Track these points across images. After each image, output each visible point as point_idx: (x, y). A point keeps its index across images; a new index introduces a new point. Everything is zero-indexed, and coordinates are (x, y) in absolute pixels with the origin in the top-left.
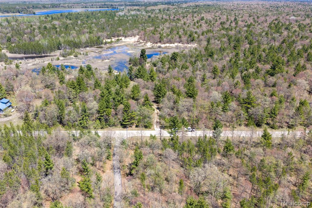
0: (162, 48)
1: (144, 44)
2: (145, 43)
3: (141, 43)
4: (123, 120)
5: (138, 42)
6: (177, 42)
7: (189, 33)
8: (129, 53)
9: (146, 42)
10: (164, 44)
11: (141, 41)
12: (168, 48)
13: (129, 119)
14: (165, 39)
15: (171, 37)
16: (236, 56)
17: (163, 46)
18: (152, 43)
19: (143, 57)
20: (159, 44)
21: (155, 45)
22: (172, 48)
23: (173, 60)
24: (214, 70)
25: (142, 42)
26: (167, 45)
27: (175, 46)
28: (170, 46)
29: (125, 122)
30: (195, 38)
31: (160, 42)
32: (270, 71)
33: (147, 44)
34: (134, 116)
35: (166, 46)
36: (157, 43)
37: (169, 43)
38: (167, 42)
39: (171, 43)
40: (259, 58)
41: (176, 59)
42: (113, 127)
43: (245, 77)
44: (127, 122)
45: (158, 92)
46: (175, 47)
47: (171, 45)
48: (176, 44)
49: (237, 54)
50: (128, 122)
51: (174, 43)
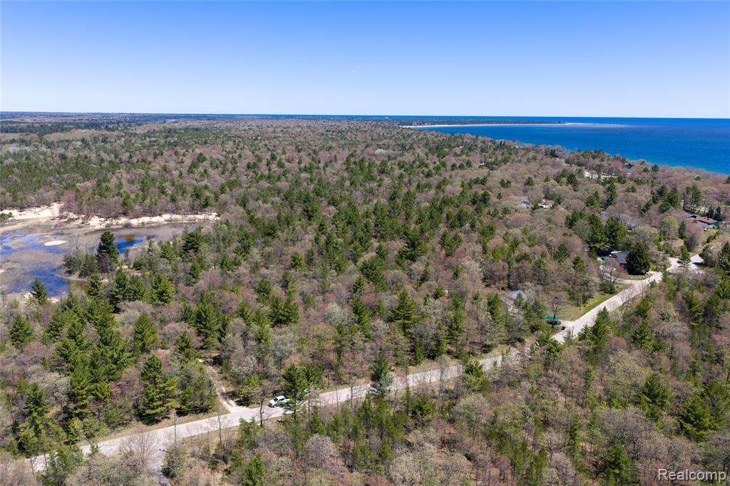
0: (133, 228)
1: (83, 223)
2: (83, 219)
3: (73, 220)
4: (146, 405)
5: (61, 218)
6: (167, 211)
7: (190, 189)
8: (49, 246)
9: (88, 217)
10: (137, 217)
11: (72, 215)
12: (147, 228)
13: (160, 399)
14: (137, 207)
15: (151, 201)
16: (320, 230)
17: (134, 222)
18: (103, 219)
19: (108, 252)
20: (123, 220)
21: (114, 223)
22: (159, 226)
23: (191, 251)
24: (294, 263)
25: (75, 216)
26: (146, 219)
27: (165, 220)
28: (153, 223)
29: (153, 409)
30: (212, 201)
31: (125, 214)
32: (407, 252)
33: (90, 222)
34: (172, 387)
35: (143, 223)
36: (116, 217)
37: (148, 214)
38: (144, 213)
39: (154, 215)
40: (365, 230)
41: (197, 248)
42: (119, 429)
43: (366, 268)
44: (157, 407)
45: (202, 326)
46: (166, 223)
47: (155, 219)
48: (167, 216)
49: (321, 225)
50: (160, 406)
51: (160, 215)
